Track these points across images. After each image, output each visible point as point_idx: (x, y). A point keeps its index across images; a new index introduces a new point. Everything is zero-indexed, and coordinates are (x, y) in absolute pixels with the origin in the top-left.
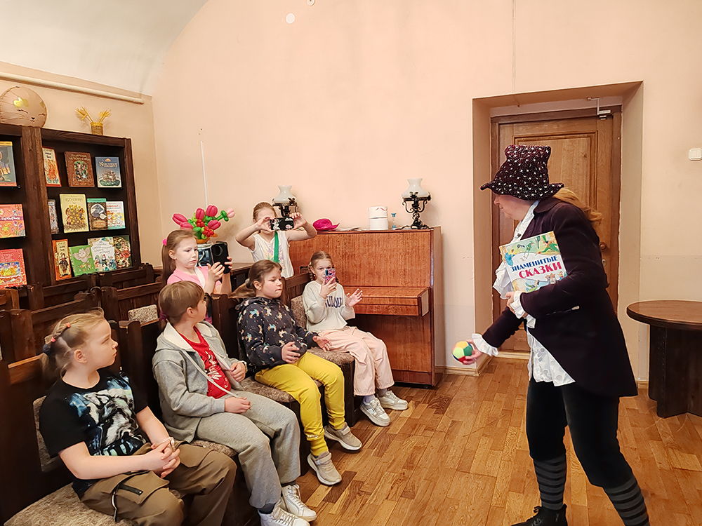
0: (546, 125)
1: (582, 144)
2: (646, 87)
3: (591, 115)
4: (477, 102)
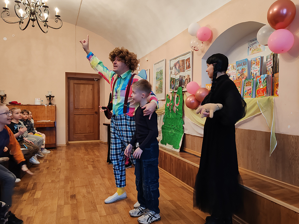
0: (82, 81)
1: (91, 87)
3: (93, 80)
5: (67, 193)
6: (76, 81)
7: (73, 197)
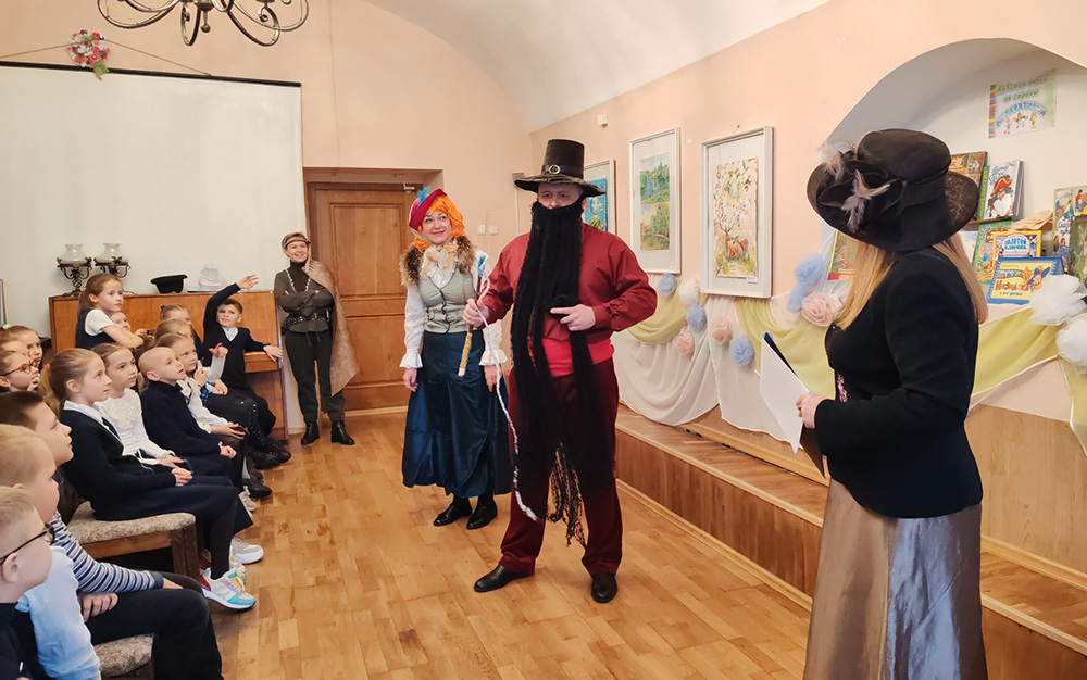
0: (359, 194)
1: (392, 215)
2: (445, 174)
3: (398, 188)
4: (306, 171)
5: (385, 623)
6: (338, 197)
7: (409, 638)
